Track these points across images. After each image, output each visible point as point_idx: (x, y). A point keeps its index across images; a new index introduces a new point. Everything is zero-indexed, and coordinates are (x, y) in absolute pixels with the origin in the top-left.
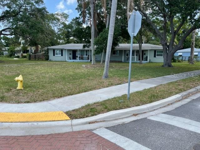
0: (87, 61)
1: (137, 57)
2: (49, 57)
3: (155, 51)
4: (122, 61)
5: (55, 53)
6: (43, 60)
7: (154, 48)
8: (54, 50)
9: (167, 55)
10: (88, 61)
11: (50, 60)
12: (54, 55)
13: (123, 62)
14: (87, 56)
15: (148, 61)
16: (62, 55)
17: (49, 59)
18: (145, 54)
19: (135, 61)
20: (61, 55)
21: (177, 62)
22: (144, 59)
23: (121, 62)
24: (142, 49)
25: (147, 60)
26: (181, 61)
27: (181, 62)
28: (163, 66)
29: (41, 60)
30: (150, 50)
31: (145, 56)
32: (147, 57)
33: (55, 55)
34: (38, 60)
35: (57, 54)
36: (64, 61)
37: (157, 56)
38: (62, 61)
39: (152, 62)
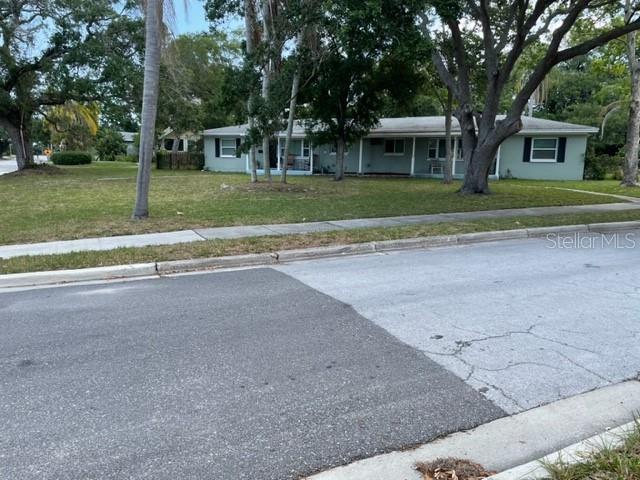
0: (302, 172)
2: (204, 161)
3: (528, 140)
4: (409, 174)
5: (221, 147)
6: (189, 169)
8: (217, 140)
10: (308, 173)
11: (207, 170)
12: (218, 155)
13: (412, 177)
15: (497, 174)
16: (238, 155)
17: (205, 167)
19: (453, 173)
20: (235, 156)
23: (406, 177)
29: (184, 170)
33: (222, 156)
34: (178, 169)
35: (226, 151)
36: (241, 173)
37: (534, 158)
38: (237, 173)
39: (515, 179)
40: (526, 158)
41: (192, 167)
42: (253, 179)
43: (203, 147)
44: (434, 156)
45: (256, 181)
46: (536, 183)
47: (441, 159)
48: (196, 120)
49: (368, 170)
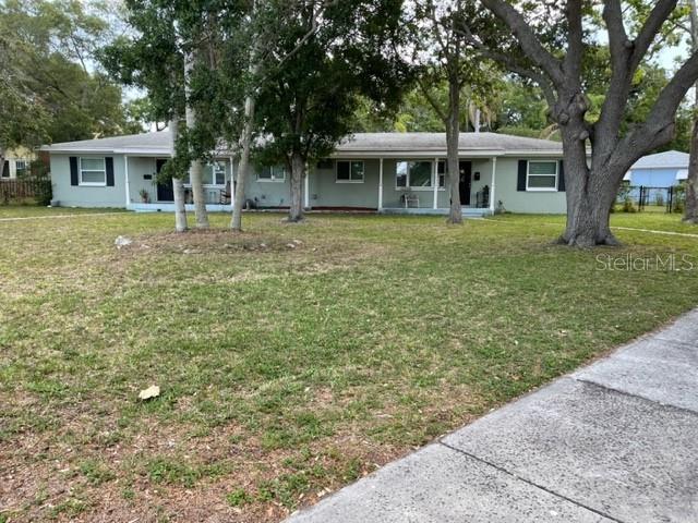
0: (220, 208)
1: (442, 189)
2: (51, 191)
3: (522, 164)
4: (376, 209)
5: (80, 171)
6: (25, 205)
7: (516, 149)
8: (73, 161)
9: (587, 178)
10: (227, 208)
11: (58, 205)
12: (75, 182)
13: (380, 214)
14: (223, 187)
15: (492, 208)
16: (111, 182)
17: (54, 201)
18: (477, 177)
19: (435, 207)
20: (105, 184)
21: (620, 212)
22: (473, 201)
23: (371, 212)
24: (460, 153)
25: (485, 204)
26: (637, 208)
27: (633, 211)
28: (563, 241)
30: (499, 158)
31: (476, 187)
32: (486, 190)
33: (81, 184)
35: (88, 177)
36: (117, 210)
37: (530, 186)
38: (109, 209)
39: (510, 213)
40: (521, 187)
41: (31, 200)
42: (179, 226)
43: (49, 170)
44: (405, 185)
45: (186, 230)
46: (556, 219)
47: (414, 188)
48: (37, 127)
49: (315, 204)
